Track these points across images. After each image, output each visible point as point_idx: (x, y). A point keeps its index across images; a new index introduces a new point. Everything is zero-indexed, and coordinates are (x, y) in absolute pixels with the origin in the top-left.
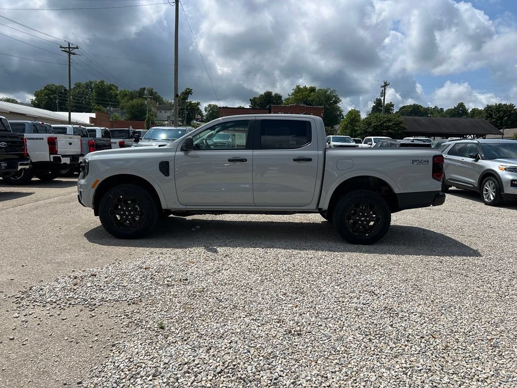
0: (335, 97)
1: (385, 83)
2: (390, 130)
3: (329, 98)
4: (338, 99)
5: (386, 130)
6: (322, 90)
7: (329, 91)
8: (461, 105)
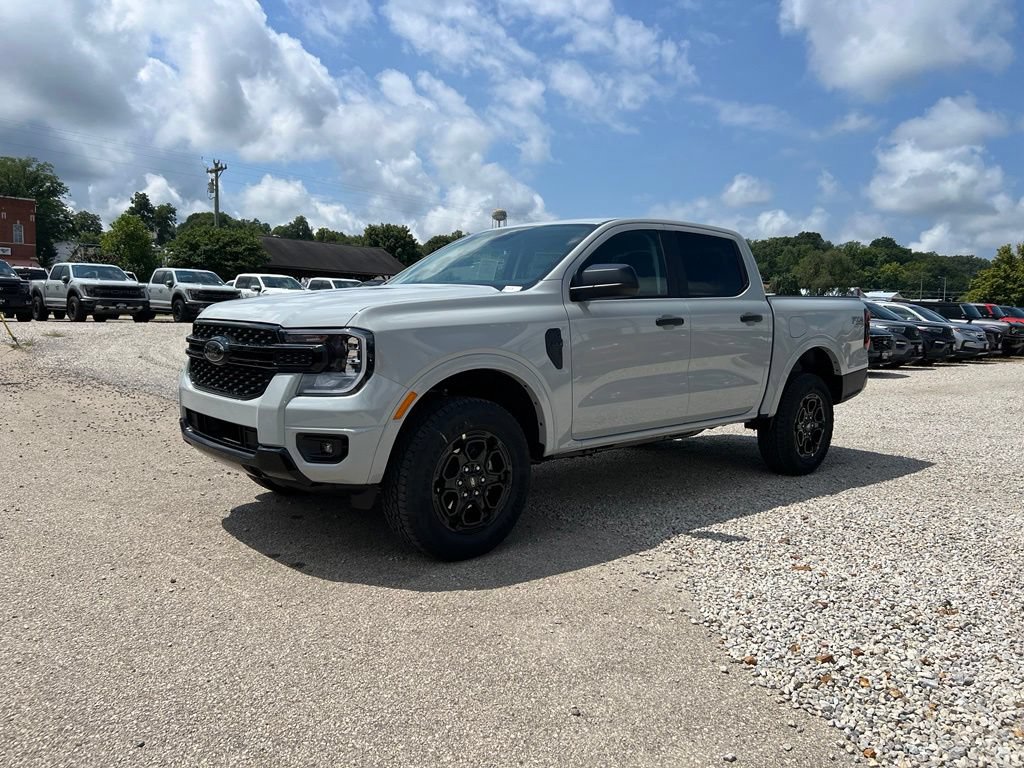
0: (52, 179)
1: (216, 165)
2: (240, 262)
3: (35, 180)
4: (60, 185)
5: (233, 260)
6: (13, 161)
7: (34, 166)
8: (301, 221)
